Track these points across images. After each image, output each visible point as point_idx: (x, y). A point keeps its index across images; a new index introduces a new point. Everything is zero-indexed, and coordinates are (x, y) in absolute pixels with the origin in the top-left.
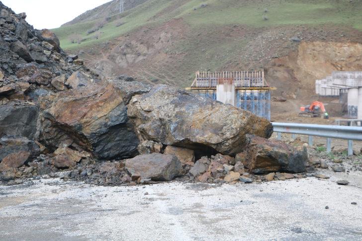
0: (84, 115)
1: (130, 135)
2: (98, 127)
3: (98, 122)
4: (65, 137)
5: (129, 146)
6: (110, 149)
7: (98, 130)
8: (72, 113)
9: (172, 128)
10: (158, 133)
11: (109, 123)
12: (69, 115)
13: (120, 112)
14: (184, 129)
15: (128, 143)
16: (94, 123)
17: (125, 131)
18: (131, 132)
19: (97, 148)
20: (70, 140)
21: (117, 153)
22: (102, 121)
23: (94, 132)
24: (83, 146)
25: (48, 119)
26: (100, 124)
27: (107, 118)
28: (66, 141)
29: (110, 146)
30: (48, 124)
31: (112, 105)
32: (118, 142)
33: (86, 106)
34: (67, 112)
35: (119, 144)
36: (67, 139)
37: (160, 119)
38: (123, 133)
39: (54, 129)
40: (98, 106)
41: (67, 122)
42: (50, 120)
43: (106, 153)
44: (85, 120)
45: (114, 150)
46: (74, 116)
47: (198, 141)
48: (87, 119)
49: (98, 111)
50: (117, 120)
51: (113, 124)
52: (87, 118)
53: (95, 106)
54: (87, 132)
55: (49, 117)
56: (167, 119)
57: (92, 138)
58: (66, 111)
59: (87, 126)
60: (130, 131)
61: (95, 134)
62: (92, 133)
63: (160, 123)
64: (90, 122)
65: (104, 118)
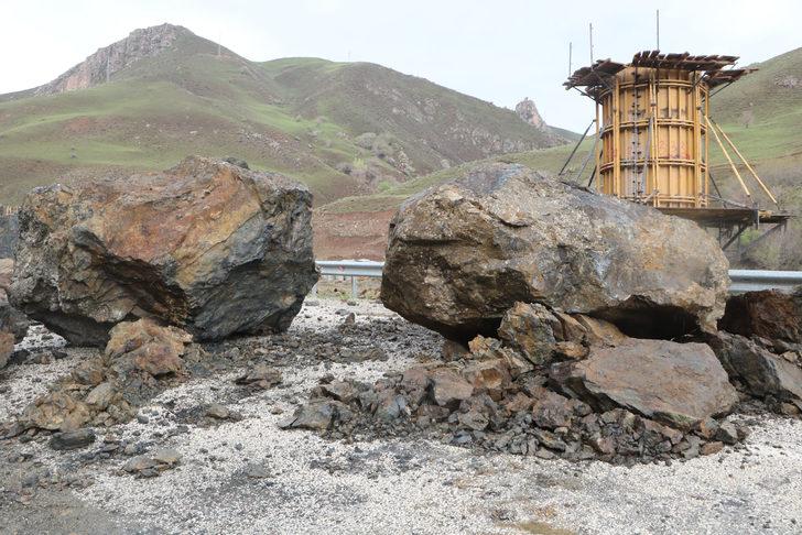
0: (183, 240)
1: (262, 286)
2: (210, 268)
3: (210, 256)
4: (118, 292)
5: (257, 310)
6: (223, 318)
7: (211, 276)
8: (146, 232)
9: (601, 271)
10: (551, 282)
11: (232, 259)
12: (142, 237)
13: (253, 235)
14: (630, 274)
15: (256, 304)
16: (202, 260)
17: (254, 277)
18: (266, 281)
19: (198, 318)
20: (128, 300)
21: (235, 326)
22: (218, 254)
23: (203, 280)
24: (161, 314)
25: (84, 247)
26: (214, 261)
27: (227, 248)
28: (119, 301)
29: (223, 313)
30: (83, 261)
31: (237, 216)
32: (239, 302)
33: (178, 218)
34: (134, 231)
35: (240, 306)
36: (120, 298)
37: (562, 247)
38: (250, 282)
39: (95, 274)
40: (209, 219)
41: (141, 256)
42: (90, 251)
43: (215, 329)
44: (183, 251)
45: (229, 320)
46: (154, 240)
47: (676, 303)
48: (190, 250)
49: (210, 231)
50: (249, 252)
51: (240, 261)
52: (187, 246)
53: (202, 218)
54: (186, 280)
55: (87, 242)
56: (581, 246)
57: (196, 294)
58: (131, 230)
59: (187, 265)
60: (265, 277)
61: (203, 284)
62: (199, 283)
63: (558, 258)
64: (194, 256)
65: (221, 247)
